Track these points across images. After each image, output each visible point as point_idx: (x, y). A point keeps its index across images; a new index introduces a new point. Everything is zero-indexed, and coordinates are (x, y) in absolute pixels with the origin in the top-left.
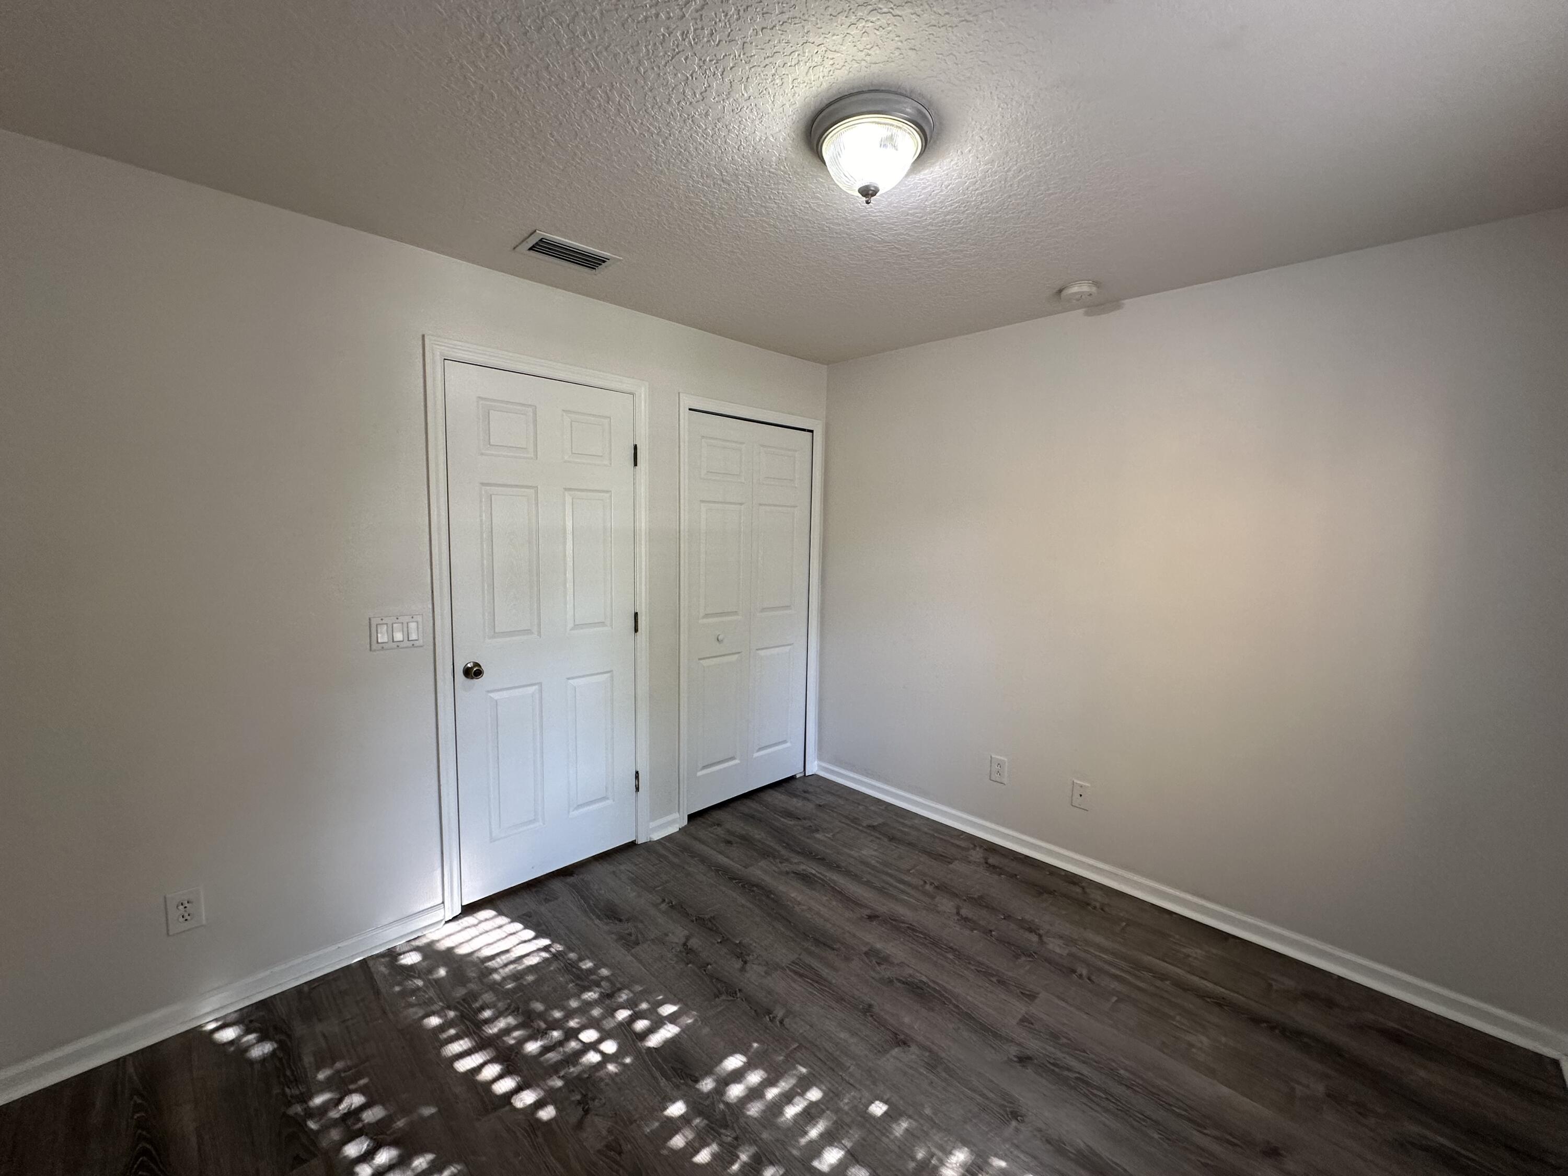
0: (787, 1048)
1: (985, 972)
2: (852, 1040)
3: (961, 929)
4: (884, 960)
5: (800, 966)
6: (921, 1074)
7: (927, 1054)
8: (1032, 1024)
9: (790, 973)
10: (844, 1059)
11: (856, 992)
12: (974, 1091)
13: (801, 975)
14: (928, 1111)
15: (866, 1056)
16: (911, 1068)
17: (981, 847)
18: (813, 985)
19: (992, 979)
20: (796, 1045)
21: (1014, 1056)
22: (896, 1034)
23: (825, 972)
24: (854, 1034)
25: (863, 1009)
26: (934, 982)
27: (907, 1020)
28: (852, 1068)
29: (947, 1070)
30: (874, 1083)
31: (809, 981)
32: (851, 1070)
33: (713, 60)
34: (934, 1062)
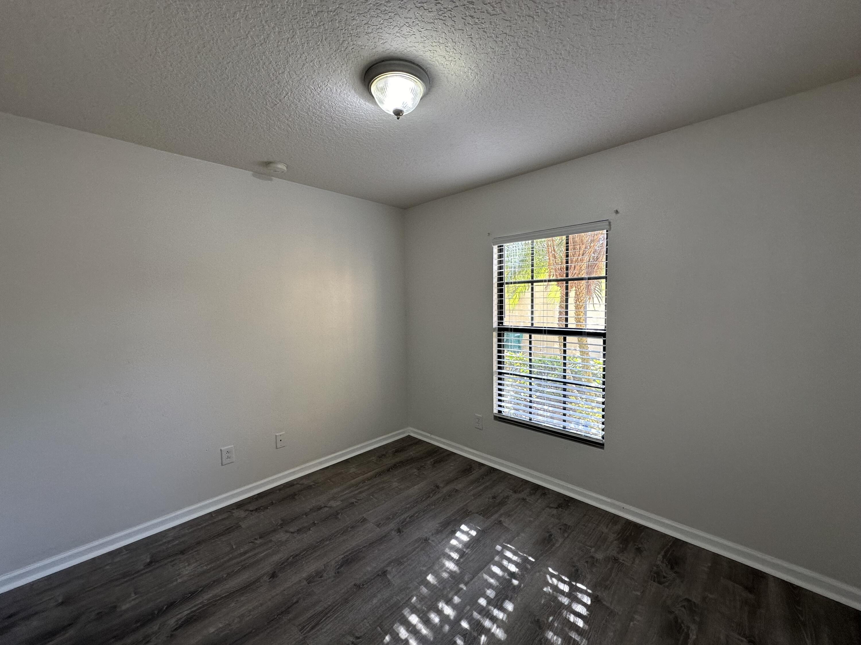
0: (380, 634)
1: (345, 531)
2: (379, 596)
3: (306, 534)
4: (319, 574)
5: (307, 625)
6: (404, 568)
7: (392, 564)
8: (380, 524)
9: (311, 632)
10: (392, 602)
11: (343, 591)
12: (415, 550)
13: (317, 624)
14: (424, 569)
15: (391, 590)
16: (400, 572)
17: (233, 509)
18: (329, 617)
19: (349, 530)
20: (379, 628)
21: (397, 533)
22: (378, 575)
23: (319, 608)
24: (375, 596)
25: (356, 589)
26: (345, 553)
27: (369, 569)
28: (398, 598)
29: (402, 558)
30: (408, 588)
31: (324, 619)
32: (400, 599)
33: (451, 15)
34: (398, 562)
